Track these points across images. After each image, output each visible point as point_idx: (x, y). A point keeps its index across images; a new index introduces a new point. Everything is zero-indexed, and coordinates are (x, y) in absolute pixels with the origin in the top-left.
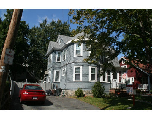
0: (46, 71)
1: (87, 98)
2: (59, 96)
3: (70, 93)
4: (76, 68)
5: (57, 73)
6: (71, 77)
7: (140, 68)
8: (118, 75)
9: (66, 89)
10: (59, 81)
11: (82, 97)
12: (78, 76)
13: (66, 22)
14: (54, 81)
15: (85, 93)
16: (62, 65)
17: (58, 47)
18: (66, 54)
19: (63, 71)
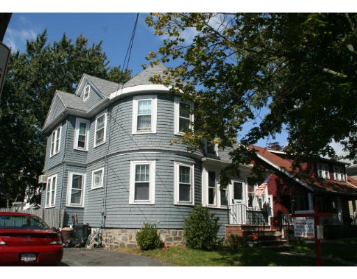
0: (42, 174)
1: (173, 250)
2: (83, 245)
3: (119, 239)
4: (138, 167)
5: (77, 182)
6: (121, 190)
7: (288, 172)
8: (245, 187)
9: (106, 226)
10: (83, 202)
11: (157, 250)
12: (142, 188)
13: (97, 44)
14: (69, 204)
15: (163, 238)
16: (90, 159)
17: (80, 108)
18: (105, 127)
19: (93, 176)
